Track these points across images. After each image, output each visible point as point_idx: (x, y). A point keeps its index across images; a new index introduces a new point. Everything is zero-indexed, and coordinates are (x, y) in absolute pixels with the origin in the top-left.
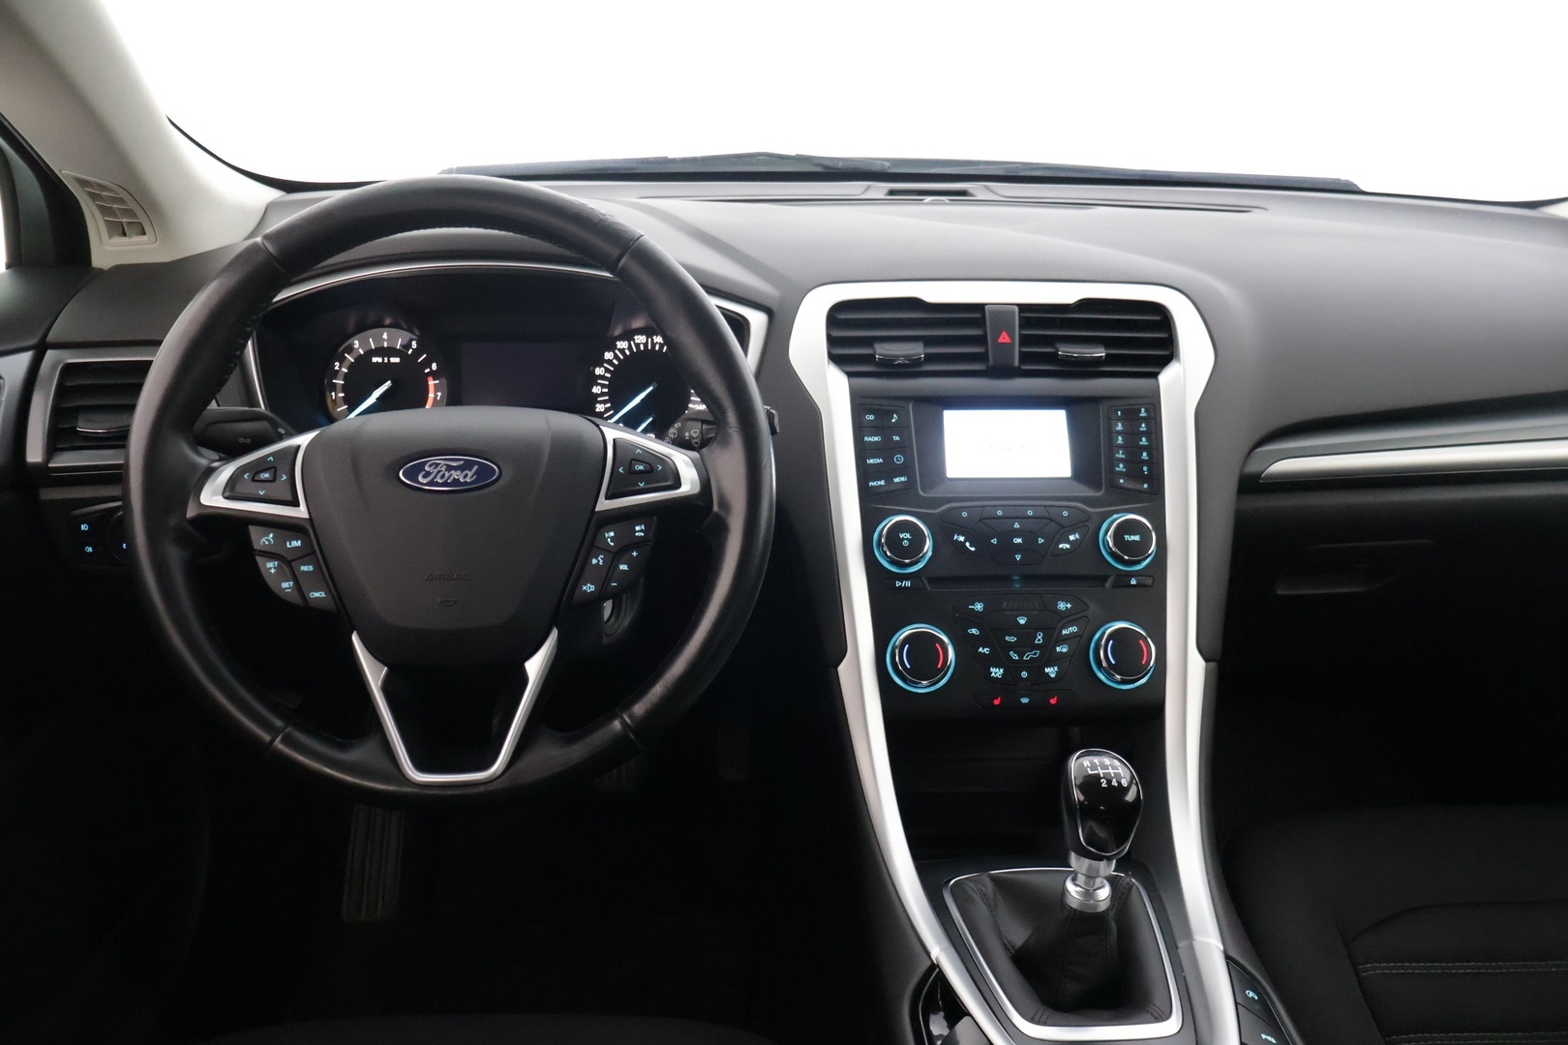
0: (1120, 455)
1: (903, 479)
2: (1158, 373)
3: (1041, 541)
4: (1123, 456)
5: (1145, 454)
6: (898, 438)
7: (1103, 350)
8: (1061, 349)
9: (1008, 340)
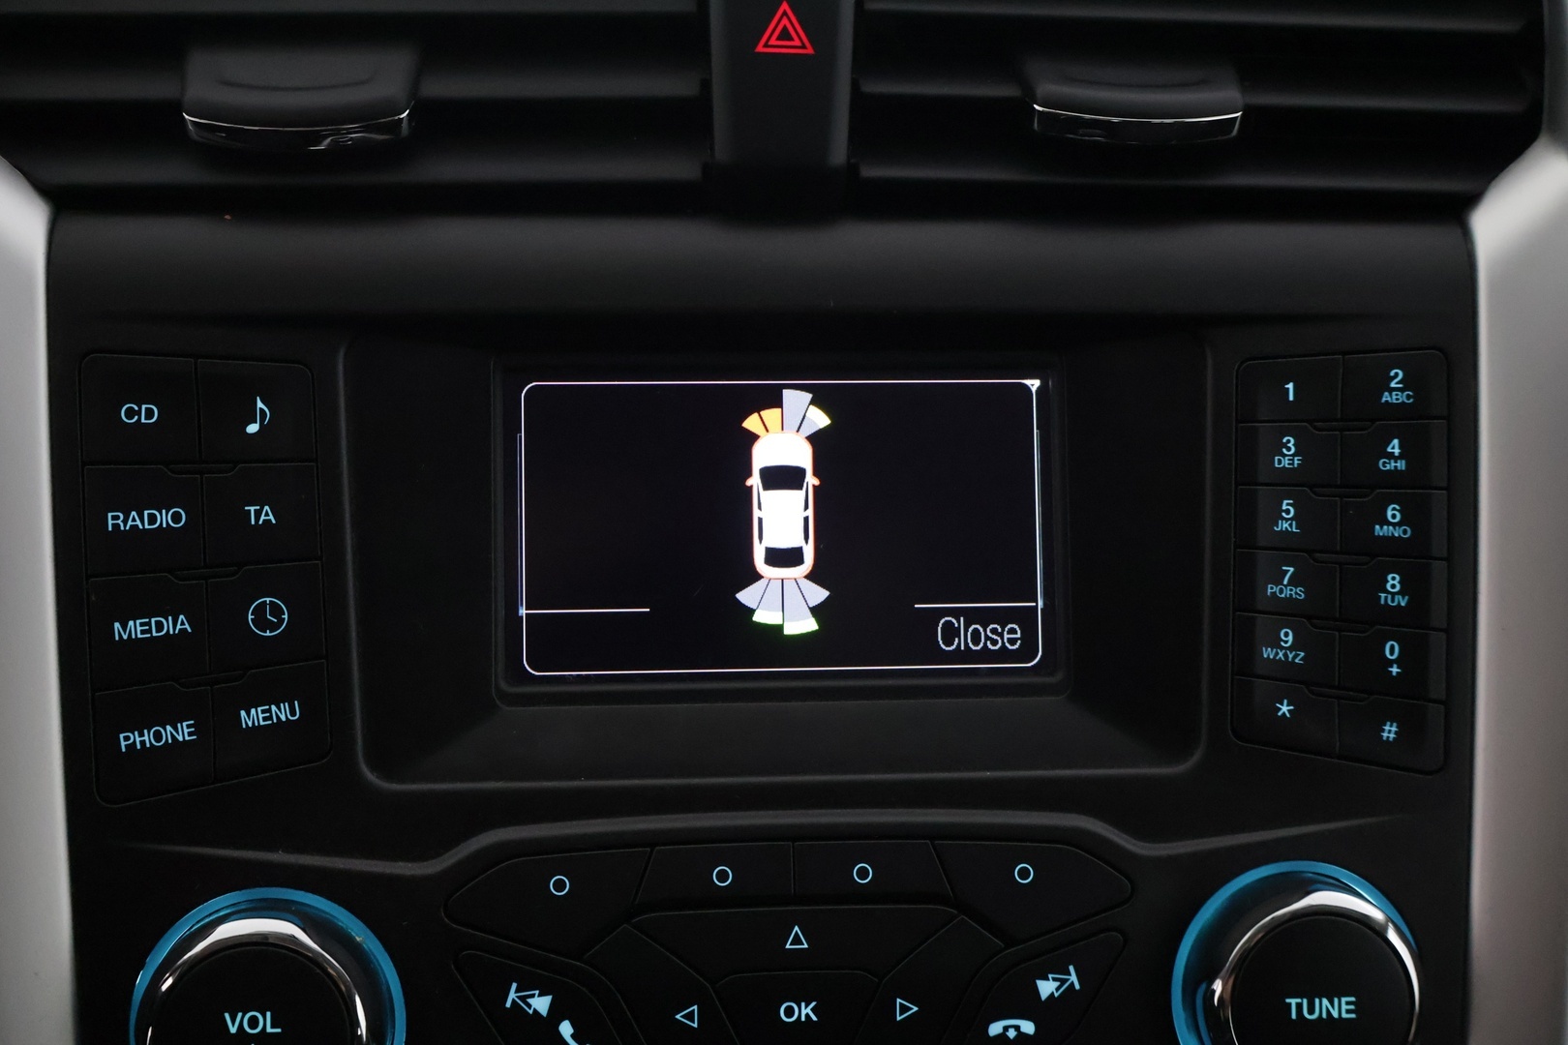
0: (1286, 589)
1: (282, 713)
2: (1473, 199)
3: (904, 1010)
4: (1298, 593)
5: (1393, 581)
6: (268, 515)
7: (1232, 94)
8: (1047, 87)
9: (799, 43)
